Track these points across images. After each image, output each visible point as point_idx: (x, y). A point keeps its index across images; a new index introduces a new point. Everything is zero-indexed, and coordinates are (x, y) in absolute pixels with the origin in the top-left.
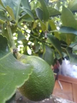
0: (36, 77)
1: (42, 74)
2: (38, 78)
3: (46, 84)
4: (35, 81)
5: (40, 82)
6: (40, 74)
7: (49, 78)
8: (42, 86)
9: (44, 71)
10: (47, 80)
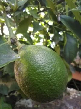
0: (35, 72)
1: (44, 68)
2: (37, 73)
3: (50, 81)
4: (34, 77)
5: (41, 78)
6: (40, 68)
7: (55, 73)
8: (43, 85)
9: (46, 64)
10: (51, 75)
